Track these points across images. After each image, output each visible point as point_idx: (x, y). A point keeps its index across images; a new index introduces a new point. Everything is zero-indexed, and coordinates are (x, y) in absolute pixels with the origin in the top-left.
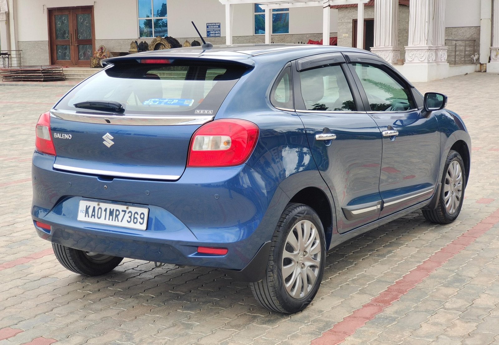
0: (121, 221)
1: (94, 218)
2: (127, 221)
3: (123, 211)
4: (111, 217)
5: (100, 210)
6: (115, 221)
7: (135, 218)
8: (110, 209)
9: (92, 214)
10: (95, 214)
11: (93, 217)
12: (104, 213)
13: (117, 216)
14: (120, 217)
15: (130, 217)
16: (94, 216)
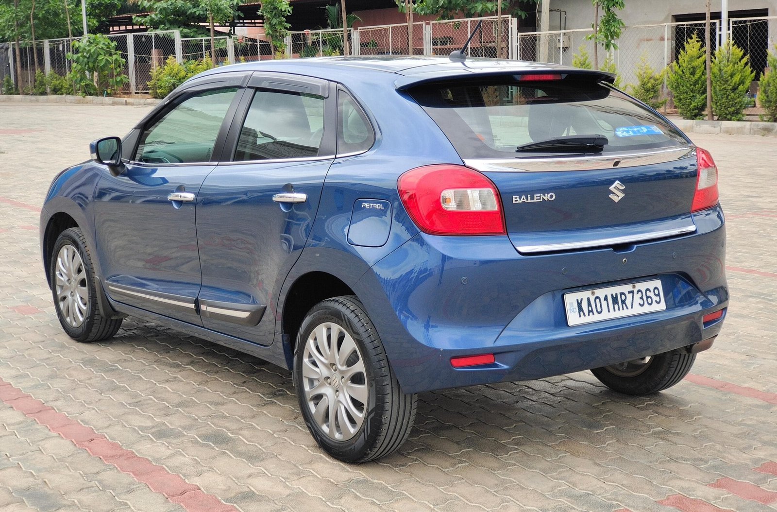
0: (632, 308)
1: (593, 314)
2: (640, 304)
3: (629, 292)
4: (616, 306)
5: (598, 300)
6: (623, 309)
7: (648, 297)
8: (612, 295)
9: (589, 310)
10: (592, 309)
11: (591, 314)
12: (604, 303)
13: (623, 302)
14: (628, 302)
15: (641, 298)
16: (592, 311)
